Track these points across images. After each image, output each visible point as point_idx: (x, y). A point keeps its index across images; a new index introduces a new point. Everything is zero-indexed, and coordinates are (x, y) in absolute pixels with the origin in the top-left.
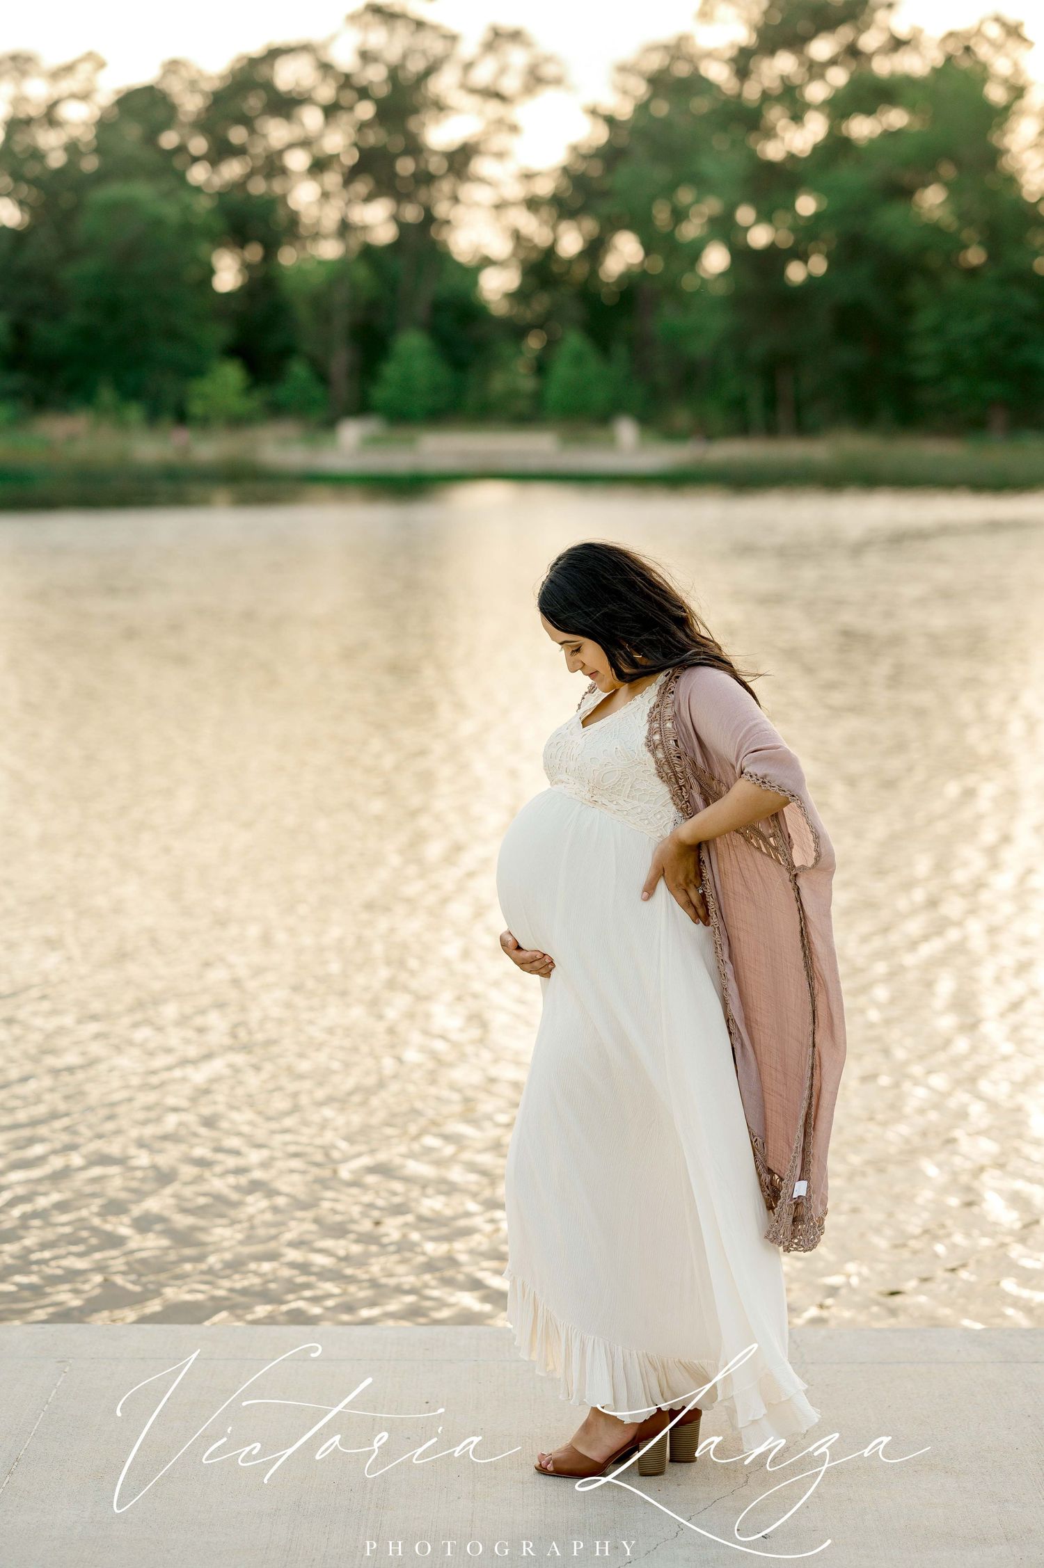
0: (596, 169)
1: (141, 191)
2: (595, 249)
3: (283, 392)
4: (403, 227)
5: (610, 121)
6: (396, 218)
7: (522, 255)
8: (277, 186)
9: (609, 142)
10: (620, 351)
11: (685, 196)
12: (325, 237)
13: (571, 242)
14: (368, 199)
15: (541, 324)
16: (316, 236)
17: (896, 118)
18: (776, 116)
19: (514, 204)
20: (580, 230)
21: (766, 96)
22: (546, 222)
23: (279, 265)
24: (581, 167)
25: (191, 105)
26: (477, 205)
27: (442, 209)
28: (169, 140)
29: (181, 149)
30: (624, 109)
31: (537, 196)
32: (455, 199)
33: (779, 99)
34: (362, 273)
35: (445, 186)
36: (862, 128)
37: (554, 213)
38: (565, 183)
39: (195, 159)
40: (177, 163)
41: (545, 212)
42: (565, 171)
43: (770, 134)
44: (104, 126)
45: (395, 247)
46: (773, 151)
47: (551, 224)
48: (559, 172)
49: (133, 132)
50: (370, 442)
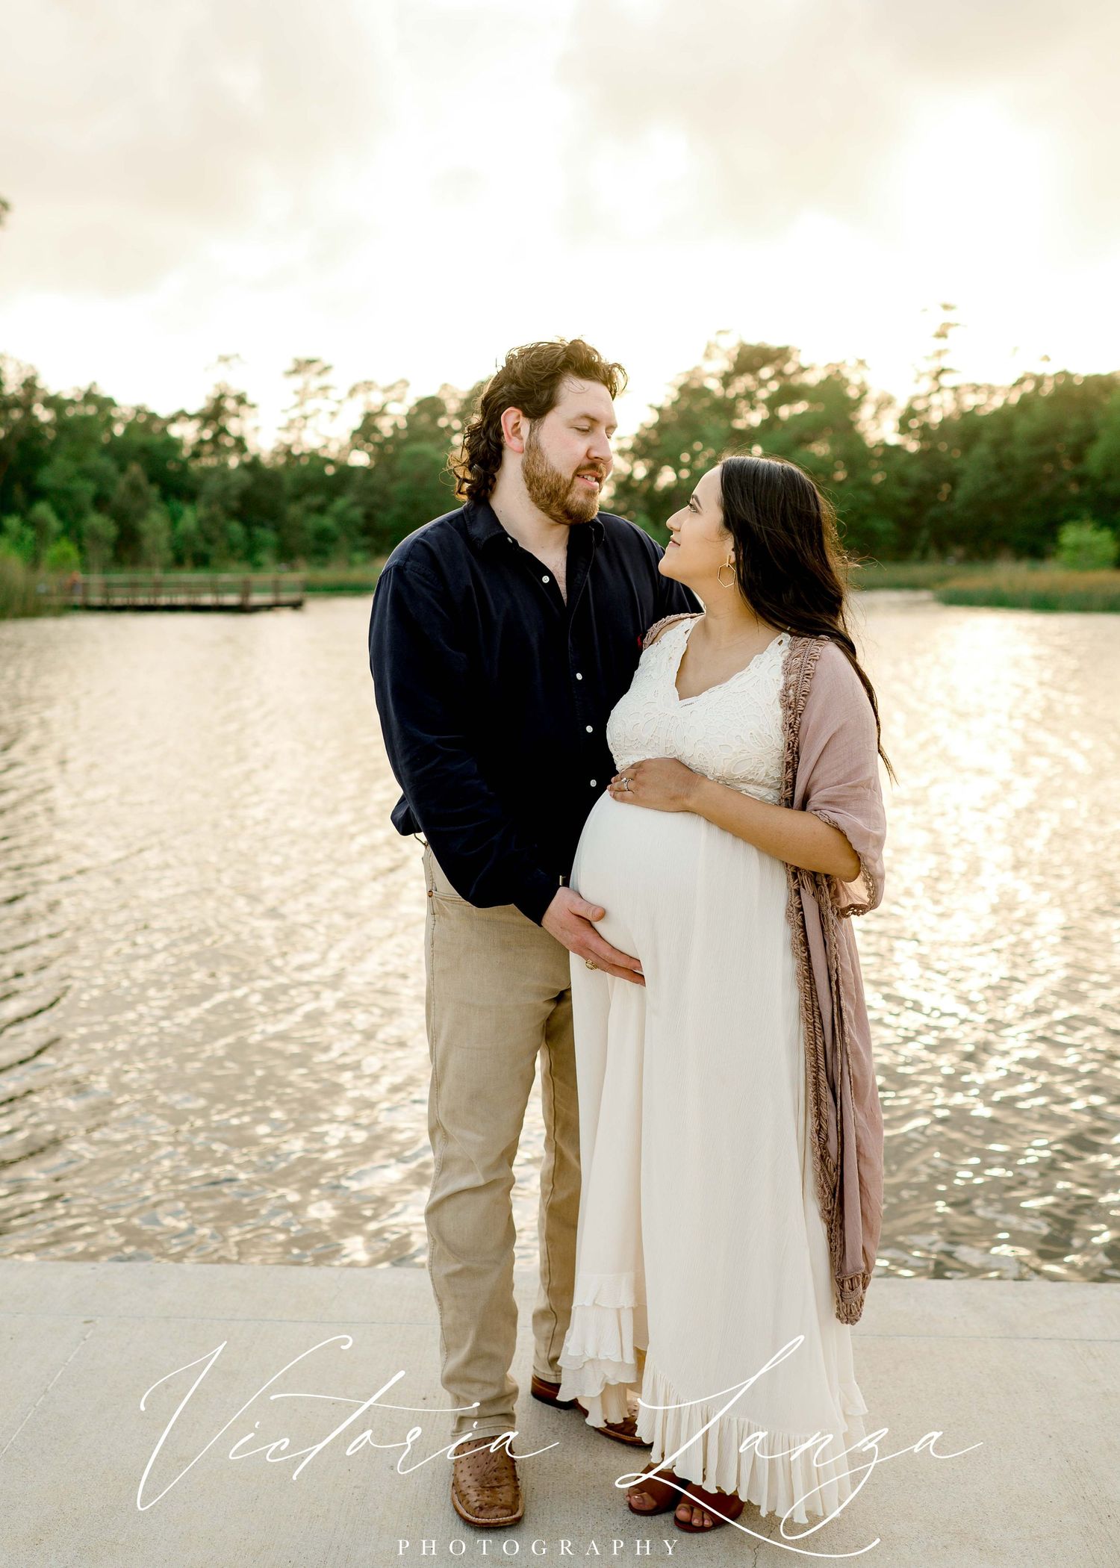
0: (653, 436)
1: (427, 447)
2: (653, 474)
5: (660, 410)
9: (659, 421)
11: (698, 446)
13: (640, 471)
17: (801, 407)
18: (742, 406)
21: (737, 396)
24: (645, 433)
25: (453, 406)
28: (443, 422)
29: (448, 427)
30: (666, 403)
33: (744, 397)
36: (784, 412)
39: (456, 432)
40: (446, 434)
42: (637, 436)
43: (739, 417)
44: (410, 417)
46: (739, 424)
47: (630, 461)
48: (635, 436)
49: (424, 419)
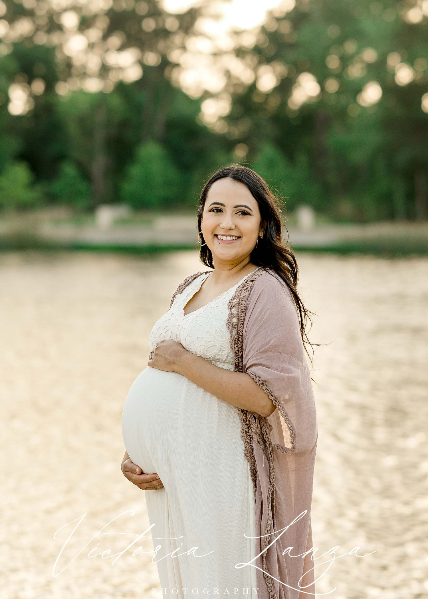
0: (286, 29)
2: (286, 85)
3: (57, 186)
4: (146, 69)
6: (141, 63)
7: (232, 90)
8: (55, 39)
9: (295, 8)
10: (302, 159)
11: (351, 47)
12: (90, 76)
13: (267, 81)
14: (121, 48)
15: (245, 140)
16: (84, 75)
19: (226, 53)
20: (274, 72)
22: (249, 66)
23: (56, 95)
24: (275, 26)
26: (199, 53)
27: (175, 56)
31: (244, 47)
32: (184, 48)
34: (116, 102)
35: (177, 39)
37: (256, 60)
38: (263, 38)
41: (249, 58)
42: (264, 29)
45: (139, 84)
48: (259, 29)
50: (120, 222)
